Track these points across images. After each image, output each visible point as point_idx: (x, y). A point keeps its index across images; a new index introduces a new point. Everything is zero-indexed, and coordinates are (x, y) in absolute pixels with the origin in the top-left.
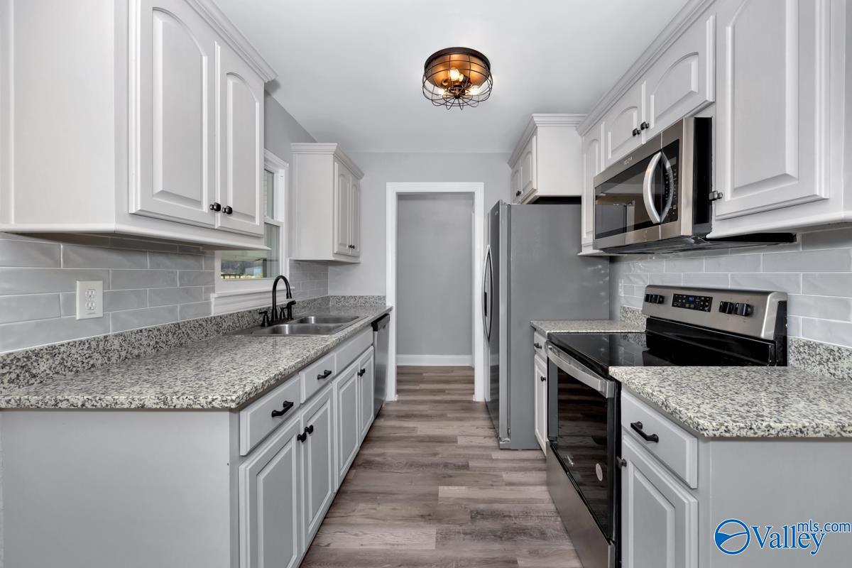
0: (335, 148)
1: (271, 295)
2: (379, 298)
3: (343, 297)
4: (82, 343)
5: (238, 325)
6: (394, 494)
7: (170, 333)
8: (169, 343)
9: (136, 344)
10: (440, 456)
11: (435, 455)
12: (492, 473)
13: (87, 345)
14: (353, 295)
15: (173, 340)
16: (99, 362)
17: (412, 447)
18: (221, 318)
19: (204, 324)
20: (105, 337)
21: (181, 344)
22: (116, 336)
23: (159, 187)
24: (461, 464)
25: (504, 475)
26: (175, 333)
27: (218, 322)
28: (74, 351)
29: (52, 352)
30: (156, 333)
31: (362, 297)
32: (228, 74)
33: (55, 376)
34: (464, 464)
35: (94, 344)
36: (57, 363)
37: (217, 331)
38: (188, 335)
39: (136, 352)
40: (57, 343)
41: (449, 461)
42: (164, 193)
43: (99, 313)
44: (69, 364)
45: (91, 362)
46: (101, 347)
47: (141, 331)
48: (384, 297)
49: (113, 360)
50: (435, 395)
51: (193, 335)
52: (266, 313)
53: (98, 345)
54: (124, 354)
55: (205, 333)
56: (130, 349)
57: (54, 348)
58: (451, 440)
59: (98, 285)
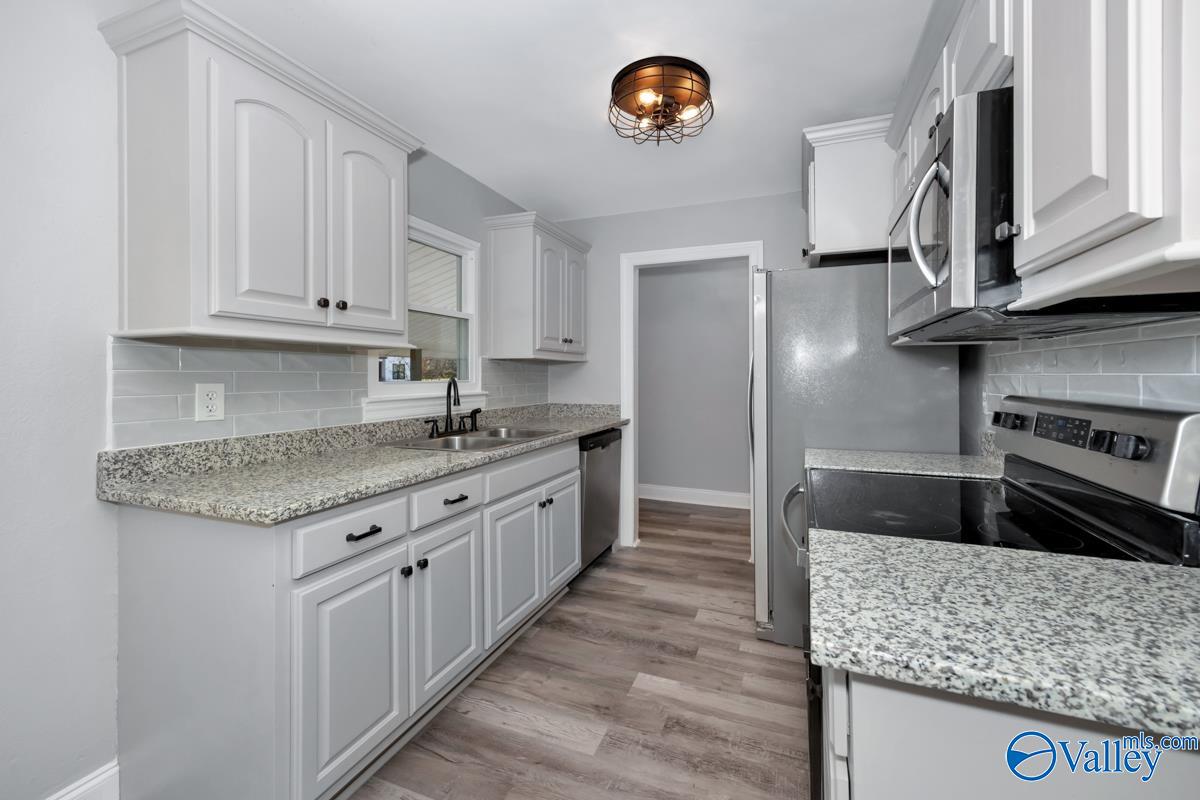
0: (534, 217)
2: (611, 407)
3: (565, 405)
4: (198, 445)
5: (399, 434)
6: (573, 669)
7: (304, 440)
8: (303, 450)
9: (262, 449)
10: (661, 631)
11: (654, 628)
12: (727, 671)
13: (204, 447)
14: (578, 403)
15: (308, 448)
16: (218, 464)
17: (626, 612)
18: (374, 425)
19: (351, 433)
20: (225, 440)
21: (320, 453)
22: (237, 439)
23: (245, 285)
24: (685, 648)
25: (745, 678)
26: (311, 440)
27: (371, 431)
28: (189, 452)
29: (166, 452)
30: (286, 438)
31: (590, 405)
32: (345, 153)
33: (169, 475)
34: (690, 649)
35: (212, 447)
36: (171, 462)
37: (369, 441)
38: (329, 443)
39: (261, 457)
40: (171, 444)
41: (670, 642)
42: (251, 292)
43: (220, 415)
44: (184, 465)
45: (209, 465)
46: (223, 449)
47: (268, 436)
48: (618, 407)
49: (235, 464)
50: (692, 546)
51: (335, 444)
52: (435, 422)
53: (216, 448)
54: (246, 458)
55: (352, 441)
56: (255, 454)
57: (167, 448)
58: (688, 613)
59: (220, 388)
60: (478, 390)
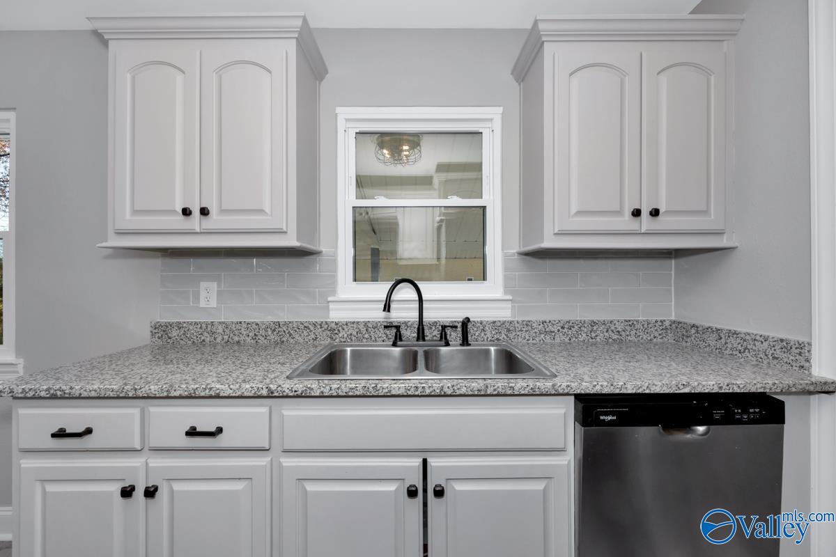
1: (418, 306)
2: (783, 344)
3: (694, 326)
4: (196, 323)
5: (366, 336)
7: (269, 330)
8: (268, 338)
9: (236, 332)
13: (199, 326)
14: (715, 325)
15: (272, 337)
16: (208, 339)
18: (336, 324)
19: (312, 328)
20: (212, 322)
22: (220, 323)
26: (274, 330)
28: (191, 328)
30: (254, 326)
31: (735, 333)
33: (181, 341)
35: (204, 326)
36: (182, 333)
37: (332, 338)
38: (290, 335)
39: (236, 339)
40: (182, 321)
43: (213, 304)
44: (188, 336)
45: (203, 338)
46: (209, 327)
47: (241, 323)
49: (219, 340)
51: (297, 337)
52: (399, 328)
53: (207, 327)
54: (226, 337)
55: (313, 336)
56: (232, 335)
57: (180, 323)
59: (215, 286)
60: (499, 294)
